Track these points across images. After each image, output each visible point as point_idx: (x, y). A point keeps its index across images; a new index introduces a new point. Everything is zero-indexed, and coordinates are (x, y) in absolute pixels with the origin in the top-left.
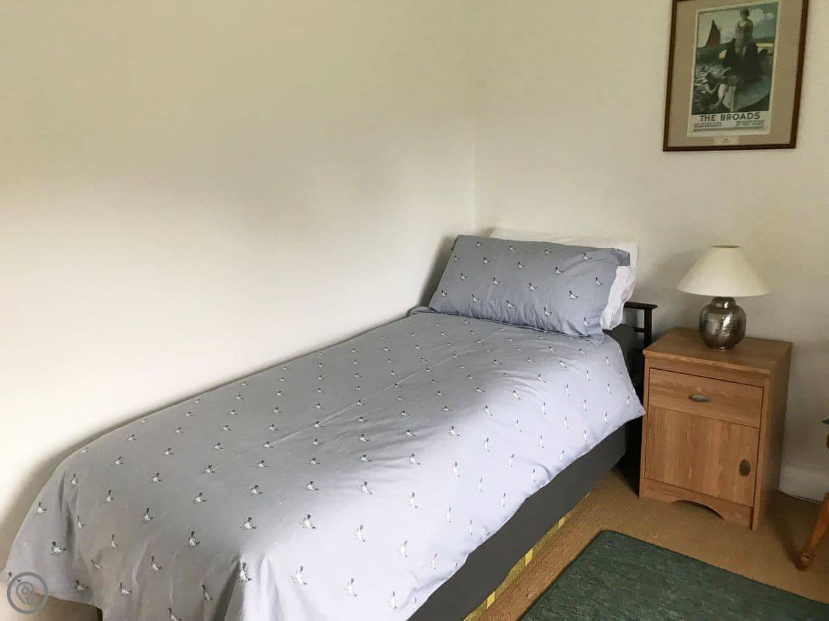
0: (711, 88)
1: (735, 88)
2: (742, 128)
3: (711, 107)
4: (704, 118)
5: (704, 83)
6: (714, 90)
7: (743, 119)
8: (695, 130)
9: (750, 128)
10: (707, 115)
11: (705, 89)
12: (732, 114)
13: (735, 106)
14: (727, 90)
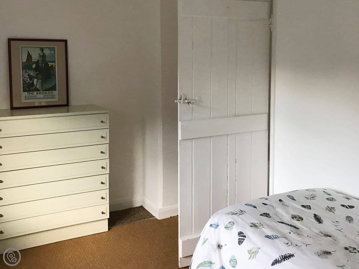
0: (30, 80)
1: (41, 81)
2: (46, 98)
3: (32, 89)
4: (29, 93)
5: (27, 78)
6: (32, 81)
7: (46, 94)
8: (25, 99)
9: (49, 98)
10: (30, 93)
11: (28, 81)
12: (41, 92)
13: (42, 89)
14: (38, 82)
